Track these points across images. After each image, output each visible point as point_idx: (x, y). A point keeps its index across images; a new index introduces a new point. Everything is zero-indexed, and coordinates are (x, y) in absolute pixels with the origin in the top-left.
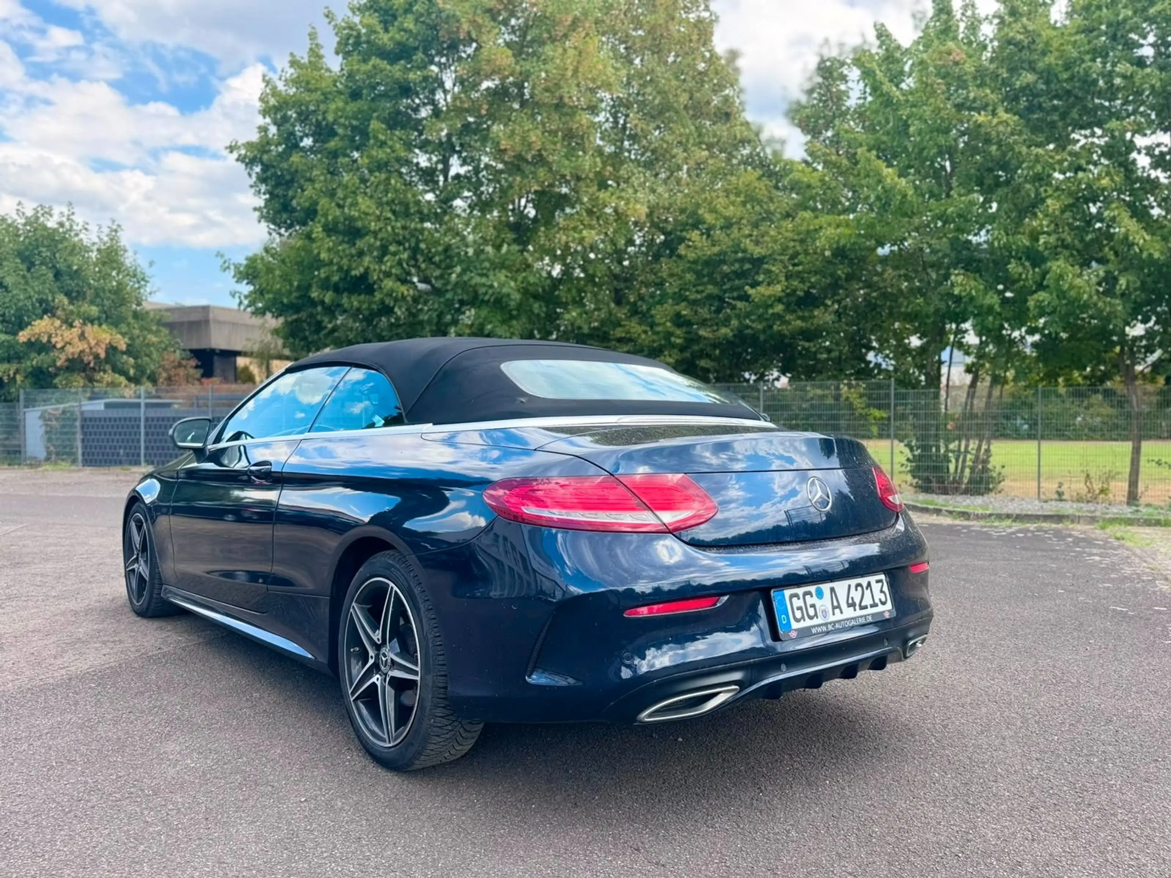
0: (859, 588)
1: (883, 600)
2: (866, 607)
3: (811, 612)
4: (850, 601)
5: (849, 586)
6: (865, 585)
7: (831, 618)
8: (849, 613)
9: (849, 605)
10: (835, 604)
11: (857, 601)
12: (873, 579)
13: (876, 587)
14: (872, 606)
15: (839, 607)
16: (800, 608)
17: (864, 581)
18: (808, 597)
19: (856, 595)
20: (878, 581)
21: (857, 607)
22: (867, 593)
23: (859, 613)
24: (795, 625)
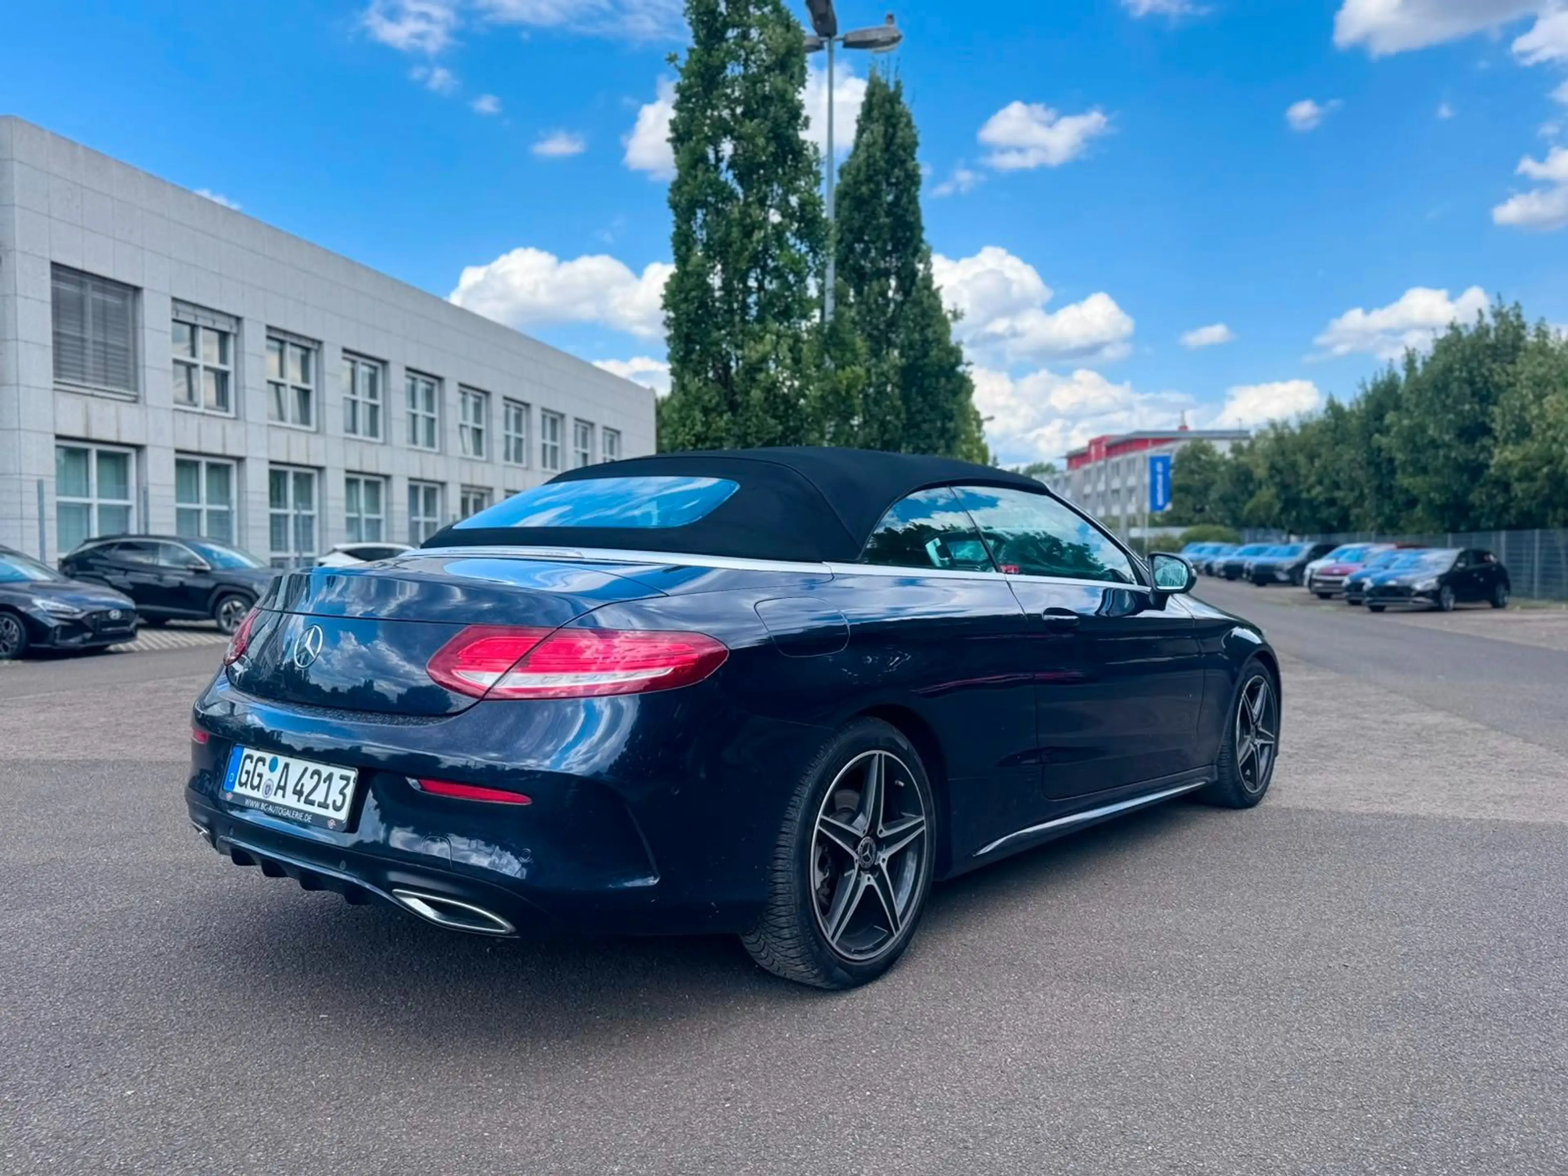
0: (316, 777)
1: (339, 804)
2: (312, 803)
3: (256, 782)
4: (298, 788)
5: (306, 770)
6: (324, 776)
7: (272, 799)
8: (291, 800)
9: (295, 792)
10: (282, 784)
11: (306, 791)
12: (338, 772)
13: (338, 784)
14: (320, 805)
15: (284, 788)
16: (248, 772)
17: (325, 770)
18: (260, 764)
19: (308, 784)
20: (342, 778)
21: (303, 799)
22: (323, 787)
23: (302, 806)
24: (238, 789)
